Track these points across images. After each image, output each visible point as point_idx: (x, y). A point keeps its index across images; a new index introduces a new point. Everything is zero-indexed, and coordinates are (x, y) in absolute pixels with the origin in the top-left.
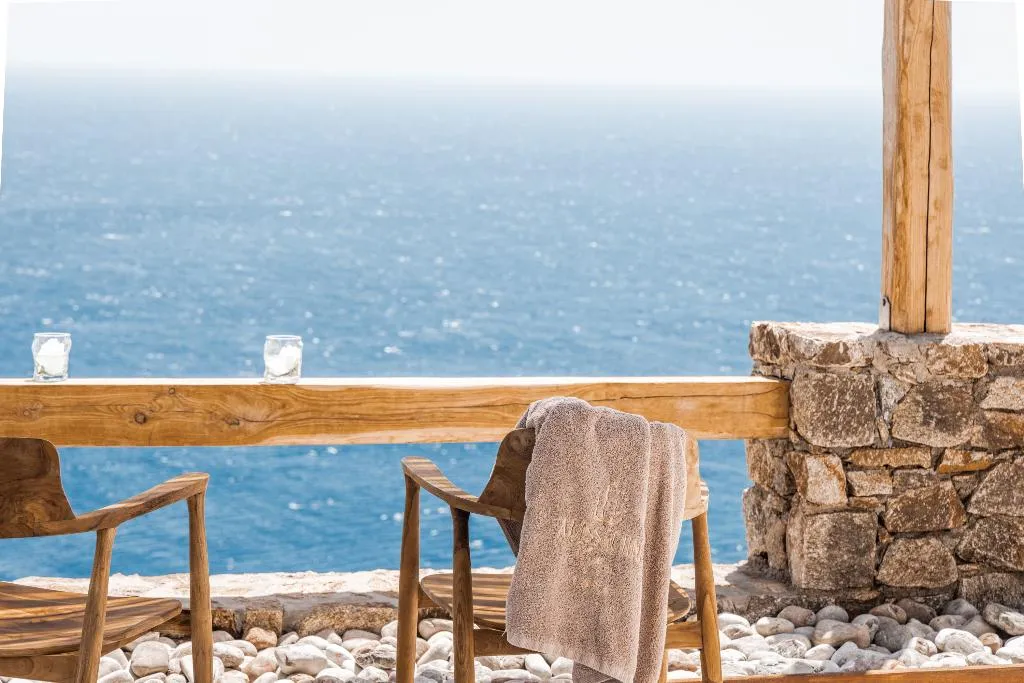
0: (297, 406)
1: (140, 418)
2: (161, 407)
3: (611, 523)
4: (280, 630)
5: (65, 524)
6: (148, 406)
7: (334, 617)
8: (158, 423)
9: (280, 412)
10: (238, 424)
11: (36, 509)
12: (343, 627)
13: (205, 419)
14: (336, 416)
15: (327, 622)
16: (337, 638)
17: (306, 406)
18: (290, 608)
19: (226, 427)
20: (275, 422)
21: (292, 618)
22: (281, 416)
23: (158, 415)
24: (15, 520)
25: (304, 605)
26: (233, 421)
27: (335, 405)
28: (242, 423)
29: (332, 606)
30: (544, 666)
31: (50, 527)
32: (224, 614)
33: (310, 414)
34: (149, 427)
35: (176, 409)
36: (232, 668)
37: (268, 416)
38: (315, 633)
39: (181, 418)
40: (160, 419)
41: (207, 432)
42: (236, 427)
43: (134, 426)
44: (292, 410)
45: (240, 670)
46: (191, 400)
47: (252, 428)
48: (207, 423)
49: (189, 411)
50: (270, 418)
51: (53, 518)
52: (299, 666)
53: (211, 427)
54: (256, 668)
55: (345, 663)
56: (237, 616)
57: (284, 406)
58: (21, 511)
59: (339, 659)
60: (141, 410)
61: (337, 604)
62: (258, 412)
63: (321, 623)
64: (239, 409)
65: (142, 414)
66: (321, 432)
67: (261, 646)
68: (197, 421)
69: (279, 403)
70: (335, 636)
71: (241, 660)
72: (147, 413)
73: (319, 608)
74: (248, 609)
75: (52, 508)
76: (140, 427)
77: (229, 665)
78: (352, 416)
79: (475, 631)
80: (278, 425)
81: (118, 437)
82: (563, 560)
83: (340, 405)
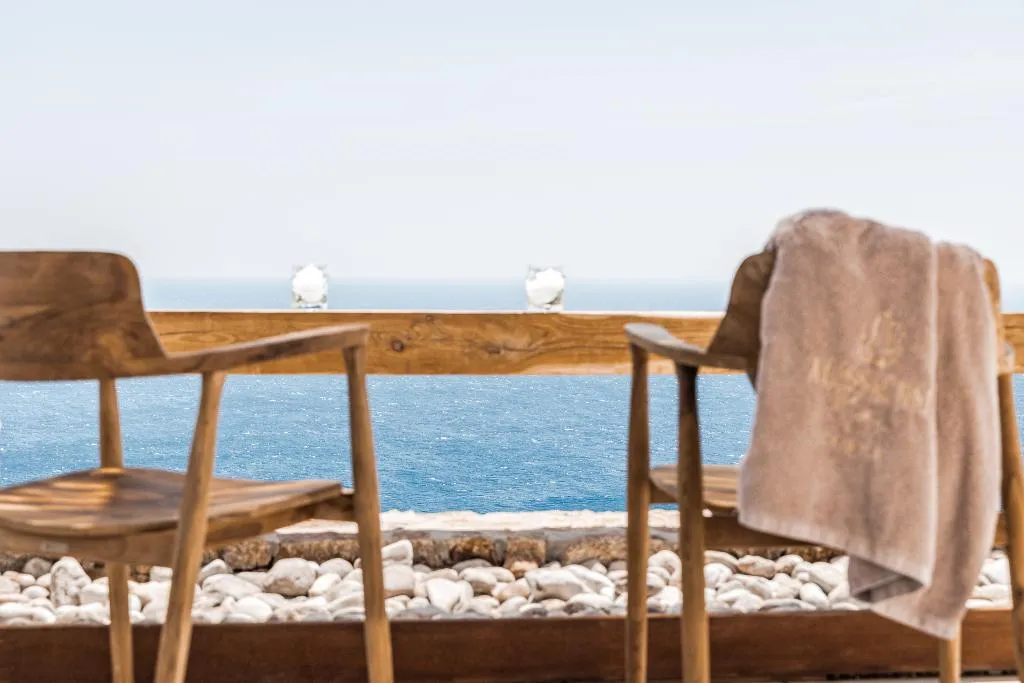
0: (560, 335)
1: (397, 346)
2: (418, 334)
3: (882, 364)
4: (543, 560)
5: (153, 363)
6: (405, 333)
7: (598, 548)
8: (416, 352)
9: (541, 342)
10: (498, 352)
11: (112, 342)
12: (609, 557)
13: (463, 347)
14: (601, 345)
15: (591, 553)
16: (603, 569)
17: (569, 335)
18: (553, 538)
19: (486, 356)
20: (537, 352)
21: (555, 548)
22: (544, 344)
23: (416, 342)
24: (87, 357)
25: (569, 536)
26: (494, 350)
27: (599, 334)
28: (503, 352)
29: (597, 537)
30: (821, 596)
31: (131, 365)
32: (484, 543)
33: (573, 343)
34: (407, 354)
35: (434, 337)
36: (483, 593)
37: (530, 344)
38: (580, 563)
39: (439, 346)
40: (418, 346)
41: (466, 360)
42: (496, 356)
43: (392, 354)
44: (553, 339)
45: (491, 595)
46: (450, 328)
47: (513, 356)
48: (467, 351)
49: (448, 339)
50: (533, 346)
51: (136, 354)
52: (550, 591)
53: (471, 356)
54: (507, 593)
55: (604, 590)
56: (498, 545)
57: (546, 334)
58: (94, 346)
59: (597, 586)
60: (399, 337)
61: (604, 535)
62: (520, 341)
63: (585, 554)
64: (499, 337)
65: (399, 341)
66: (584, 362)
67: (519, 575)
68: (456, 349)
69: (541, 332)
70: (599, 567)
71: (493, 586)
72: (405, 341)
73: (584, 540)
74: (509, 539)
75: (134, 343)
76: (398, 355)
77: (480, 590)
78: (617, 346)
79: (707, 519)
80: (541, 354)
81: (375, 365)
82: (816, 415)
83: (605, 334)
